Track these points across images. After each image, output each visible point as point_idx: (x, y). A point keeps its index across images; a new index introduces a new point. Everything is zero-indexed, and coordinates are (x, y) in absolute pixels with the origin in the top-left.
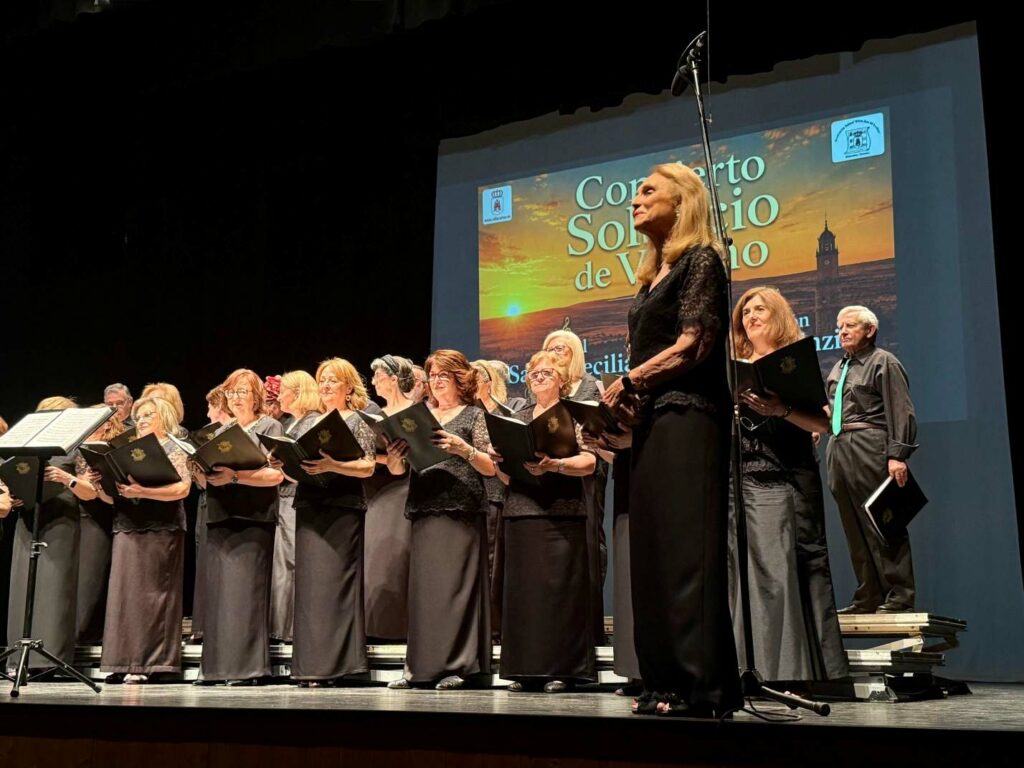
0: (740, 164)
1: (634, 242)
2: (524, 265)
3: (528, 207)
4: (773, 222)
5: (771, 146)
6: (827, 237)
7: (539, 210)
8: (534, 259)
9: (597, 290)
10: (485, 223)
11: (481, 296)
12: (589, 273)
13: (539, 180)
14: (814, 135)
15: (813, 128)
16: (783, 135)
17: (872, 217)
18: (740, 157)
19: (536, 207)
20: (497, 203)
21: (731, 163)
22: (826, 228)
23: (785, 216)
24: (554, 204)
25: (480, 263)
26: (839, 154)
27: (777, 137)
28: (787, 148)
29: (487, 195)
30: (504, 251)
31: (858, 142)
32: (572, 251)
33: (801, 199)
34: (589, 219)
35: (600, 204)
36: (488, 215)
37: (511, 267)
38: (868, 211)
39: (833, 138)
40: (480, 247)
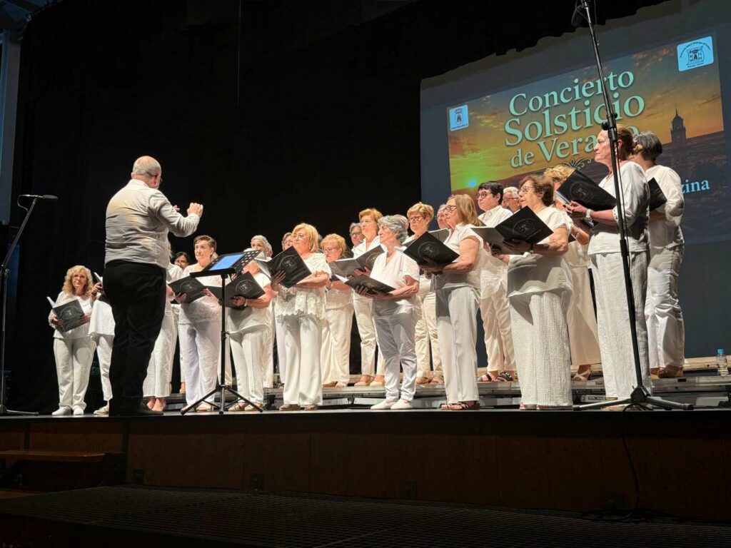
0: (618, 77)
1: (548, 134)
2: (478, 155)
3: (479, 117)
4: (641, 113)
5: (637, 64)
6: (678, 121)
7: (487, 119)
8: (484, 150)
9: (526, 167)
10: (452, 130)
11: (451, 176)
12: (520, 156)
13: (484, 99)
14: (666, 55)
15: (665, 50)
16: (645, 56)
17: (707, 105)
18: (617, 72)
19: (484, 117)
20: (459, 117)
21: (611, 77)
22: (677, 114)
23: (649, 109)
24: (495, 114)
25: (450, 156)
26: (683, 65)
27: (641, 57)
28: (648, 65)
29: (453, 113)
30: (465, 147)
31: (696, 57)
32: (508, 143)
33: (659, 96)
34: (519, 122)
35: (525, 111)
36: (454, 125)
37: (470, 156)
38: (705, 101)
39: (679, 55)
40: (450, 145)
